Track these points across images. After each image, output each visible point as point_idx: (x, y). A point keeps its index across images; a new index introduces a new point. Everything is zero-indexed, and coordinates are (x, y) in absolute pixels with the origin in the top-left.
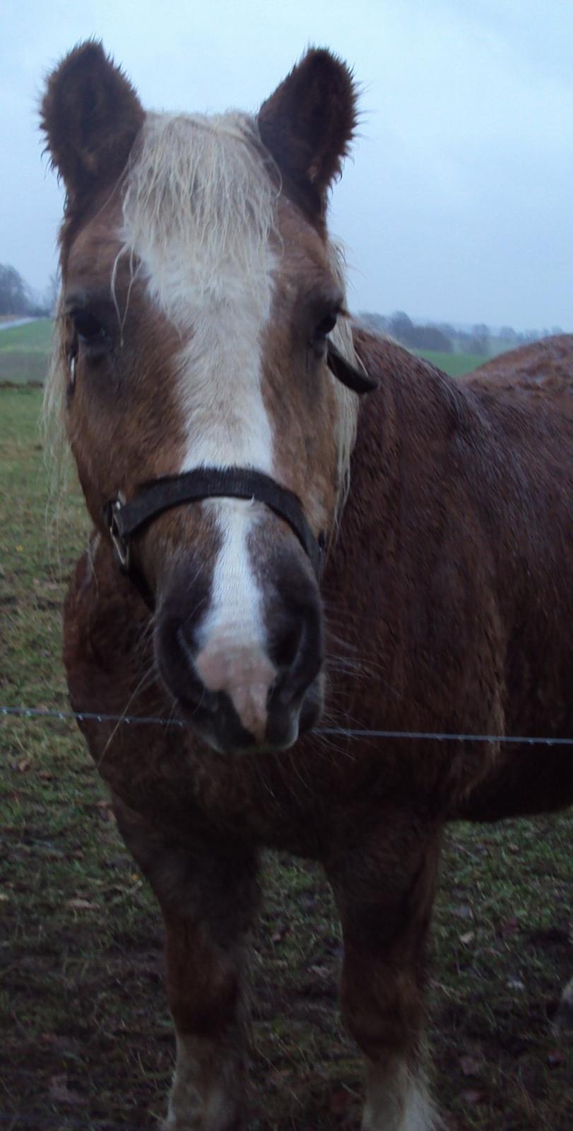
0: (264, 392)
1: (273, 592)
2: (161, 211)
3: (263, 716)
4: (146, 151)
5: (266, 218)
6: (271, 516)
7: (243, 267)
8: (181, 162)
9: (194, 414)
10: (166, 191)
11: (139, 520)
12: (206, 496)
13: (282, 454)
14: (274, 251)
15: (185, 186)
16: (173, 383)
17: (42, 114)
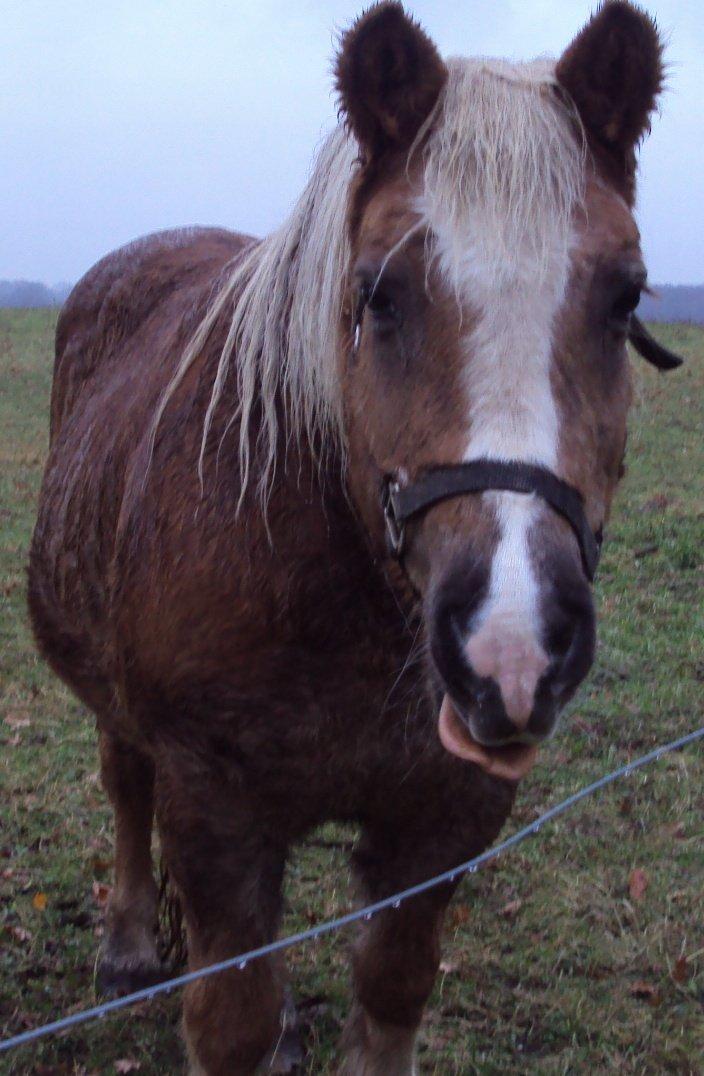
0: (553, 379)
1: (549, 587)
2: (464, 181)
3: (529, 705)
4: (448, 116)
5: (571, 192)
6: (551, 513)
7: (540, 246)
8: (486, 124)
9: (481, 401)
10: (472, 156)
11: (417, 506)
12: (486, 488)
13: (568, 447)
14: (576, 228)
15: (491, 153)
16: (461, 366)
17: (337, 74)
